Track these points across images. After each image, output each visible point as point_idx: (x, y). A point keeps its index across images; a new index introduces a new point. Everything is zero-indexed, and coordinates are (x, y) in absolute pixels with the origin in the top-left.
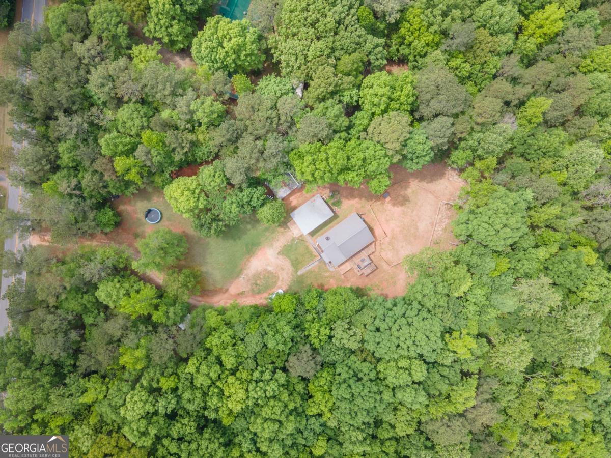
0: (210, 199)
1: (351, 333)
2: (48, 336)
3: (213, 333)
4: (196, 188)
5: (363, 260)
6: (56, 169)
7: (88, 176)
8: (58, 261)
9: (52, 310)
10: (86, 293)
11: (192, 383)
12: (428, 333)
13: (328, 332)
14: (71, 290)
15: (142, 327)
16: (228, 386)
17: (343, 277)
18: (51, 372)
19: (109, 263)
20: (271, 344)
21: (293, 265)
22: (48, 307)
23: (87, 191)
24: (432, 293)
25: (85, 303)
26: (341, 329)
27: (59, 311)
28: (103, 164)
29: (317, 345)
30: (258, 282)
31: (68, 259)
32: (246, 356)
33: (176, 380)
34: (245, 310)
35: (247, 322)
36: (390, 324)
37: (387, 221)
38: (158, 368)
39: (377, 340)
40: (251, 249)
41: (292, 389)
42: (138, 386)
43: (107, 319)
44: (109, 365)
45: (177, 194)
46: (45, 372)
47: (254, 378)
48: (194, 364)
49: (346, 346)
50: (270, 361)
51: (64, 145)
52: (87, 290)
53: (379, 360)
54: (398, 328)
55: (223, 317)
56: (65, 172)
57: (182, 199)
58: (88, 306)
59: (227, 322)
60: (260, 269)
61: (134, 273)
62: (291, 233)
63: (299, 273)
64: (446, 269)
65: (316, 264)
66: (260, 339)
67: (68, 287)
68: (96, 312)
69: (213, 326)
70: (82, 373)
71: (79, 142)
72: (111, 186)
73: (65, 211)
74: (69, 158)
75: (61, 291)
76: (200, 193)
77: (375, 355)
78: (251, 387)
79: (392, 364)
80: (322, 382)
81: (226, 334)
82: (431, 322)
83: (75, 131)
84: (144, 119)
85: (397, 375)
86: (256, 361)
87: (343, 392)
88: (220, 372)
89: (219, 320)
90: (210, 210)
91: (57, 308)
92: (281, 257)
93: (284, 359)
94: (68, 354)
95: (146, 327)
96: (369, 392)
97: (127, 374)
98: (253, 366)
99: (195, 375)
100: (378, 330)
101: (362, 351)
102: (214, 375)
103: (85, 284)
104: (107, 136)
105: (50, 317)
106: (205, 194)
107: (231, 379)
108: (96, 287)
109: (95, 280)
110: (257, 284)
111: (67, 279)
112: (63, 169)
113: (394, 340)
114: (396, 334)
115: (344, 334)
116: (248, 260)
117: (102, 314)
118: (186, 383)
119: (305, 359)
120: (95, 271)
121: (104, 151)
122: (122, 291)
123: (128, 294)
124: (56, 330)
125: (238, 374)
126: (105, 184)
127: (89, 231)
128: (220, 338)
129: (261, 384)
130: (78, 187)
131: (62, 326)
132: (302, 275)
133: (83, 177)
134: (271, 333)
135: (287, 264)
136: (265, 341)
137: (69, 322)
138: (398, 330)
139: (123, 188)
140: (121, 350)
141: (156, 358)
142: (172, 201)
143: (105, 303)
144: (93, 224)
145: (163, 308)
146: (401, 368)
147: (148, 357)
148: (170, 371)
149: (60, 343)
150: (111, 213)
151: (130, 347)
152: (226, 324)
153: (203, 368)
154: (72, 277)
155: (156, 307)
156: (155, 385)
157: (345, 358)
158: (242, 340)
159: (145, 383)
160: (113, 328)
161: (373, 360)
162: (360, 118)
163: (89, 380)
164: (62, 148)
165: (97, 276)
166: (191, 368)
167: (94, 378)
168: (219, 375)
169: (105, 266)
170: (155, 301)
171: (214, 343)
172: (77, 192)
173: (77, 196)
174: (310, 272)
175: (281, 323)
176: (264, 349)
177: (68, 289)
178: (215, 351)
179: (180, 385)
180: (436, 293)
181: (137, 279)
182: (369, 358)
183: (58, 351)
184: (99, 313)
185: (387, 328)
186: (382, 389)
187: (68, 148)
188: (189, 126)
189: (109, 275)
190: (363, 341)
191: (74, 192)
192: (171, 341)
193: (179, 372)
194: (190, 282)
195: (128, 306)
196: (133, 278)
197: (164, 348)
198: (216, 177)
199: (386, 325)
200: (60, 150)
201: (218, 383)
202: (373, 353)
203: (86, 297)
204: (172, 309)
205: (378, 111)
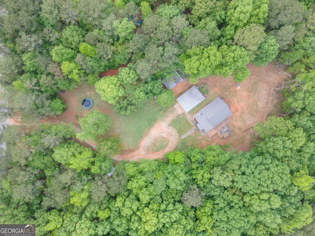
0: (126, 90)
1: (225, 176)
2: (21, 186)
3: (132, 179)
4: (116, 83)
5: (223, 128)
6: (22, 73)
7: (44, 77)
8: (26, 134)
9: (24, 168)
10: (46, 155)
11: (119, 213)
12: (281, 175)
13: (209, 176)
14: (36, 154)
15: (84, 177)
16: (144, 214)
17: (210, 139)
18: (24, 209)
19: (61, 135)
20: (172, 186)
21: (178, 132)
22: (21, 166)
23: (43, 87)
24: (282, 148)
25: (46, 162)
26: (218, 174)
27: (28, 169)
28: (54, 67)
29: (202, 185)
30: (156, 144)
31: (32, 133)
32: (155, 194)
33: (109, 212)
34: (152, 163)
35: (153, 171)
36: (253, 170)
37: (238, 102)
38: (96, 205)
39: (244, 181)
40: (151, 122)
41: (186, 215)
42: (83, 216)
43: (61, 172)
44: (63, 204)
45: (105, 87)
46: (21, 209)
47: (161, 209)
48: (121, 201)
49: (221, 185)
50: (171, 197)
51: (27, 55)
52: (47, 153)
53: (244, 194)
54: (259, 172)
55: (137, 168)
56: (28, 74)
57: (108, 90)
58: (48, 164)
59: (140, 171)
60: (157, 135)
61: (77, 141)
62: (176, 112)
63: (182, 137)
64: (289, 131)
65: (193, 131)
66: (164, 183)
67: (33, 151)
68: (53, 167)
69: (131, 174)
70: (45, 210)
71: (37, 53)
72: (59, 83)
73: (29, 100)
74: (30, 64)
75: (28, 155)
76: (120, 86)
77: (242, 190)
78: (160, 216)
79: (255, 196)
80: (207, 210)
81: (141, 180)
82: (282, 167)
83: (33, 45)
84: (81, 36)
85: (260, 205)
86: (161, 197)
87: (222, 216)
88: (139, 206)
89: (135, 170)
90: (126, 97)
91: (27, 166)
92: (170, 127)
93: (180, 195)
94: (36, 197)
95: (87, 177)
96: (240, 216)
97: (76, 209)
98: (160, 200)
99: (121, 208)
100: (244, 174)
101: (232, 188)
102: (135, 208)
103: (45, 150)
104: (56, 48)
105: (22, 173)
106: (123, 86)
107: (146, 210)
108: (52, 151)
109: (52, 147)
110: (155, 146)
111: (33, 147)
112: (27, 72)
113: (257, 181)
114: (258, 176)
115: (221, 177)
116: (149, 130)
117: (57, 169)
118: (116, 213)
119: (195, 194)
120: (52, 141)
121: (55, 58)
122: (70, 153)
123: (74, 156)
124: (26, 181)
125: (151, 206)
126: (56, 82)
127: (46, 114)
128: (137, 182)
129: (168, 213)
130: (38, 84)
131: (31, 179)
132: (184, 139)
133: (41, 78)
134: (171, 178)
135: (174, 132)
136: (168, 184)
137: (36, 175)
138: (259, 174)
139: (68, 85)
140: (71, 193)
141: (95, 197)
142: (101, 92)
143: (59, 162)
144: (49, 109)
145: (97, 164)
146: (263, 200)
147: (89, 197)
148: (105, 206)
149: (30, 190)
150: (60, 102)
151: (77, 191)
152: (140, 173)
153: (128, 203)
154: (36, 145)
155: (93, 163)
156: (94, 216)
157: (221, 194)
158: (152, 183)
159: (88, 215)
160: (65, 178)
161: (241, 194)
162: (229, 30)
163: (50, 215)
164: (25, 57)
165: (53, 144)
166: (119, 203)
167: (53, 212)
168: (138, 208)
169: (58, 137)
170: (92, 160)
171: (133, 186)
172: (37, 88)
173: (37, 90)
174: (189, 136)
175: (177, 171)
176: (167, 189)
177: (34, 153)
178: (135, 191)
179: (112, 216)
180: (284, 147)
181: (79, 145)
182: (237, 193)
183: (28, 196)
184: (55, 168)
185: (251, 172)
186: (248, 213)
187: (29, 57)
188: (111, 40)
189: (61, 143)
190: (233, 182)
191: (34, 88)
192: (104, 186)
193: (110, 206)
194: (115, 146)
195: (75, 164)
196: (76, 145)
197: (100, 191)
198: (131, 74)
199: (250, 170)
200: (24, 59)
201: (138, 213)
202: (240, 189)
203: (46, 158)
204: (103, 164)
205: (241, 24)
